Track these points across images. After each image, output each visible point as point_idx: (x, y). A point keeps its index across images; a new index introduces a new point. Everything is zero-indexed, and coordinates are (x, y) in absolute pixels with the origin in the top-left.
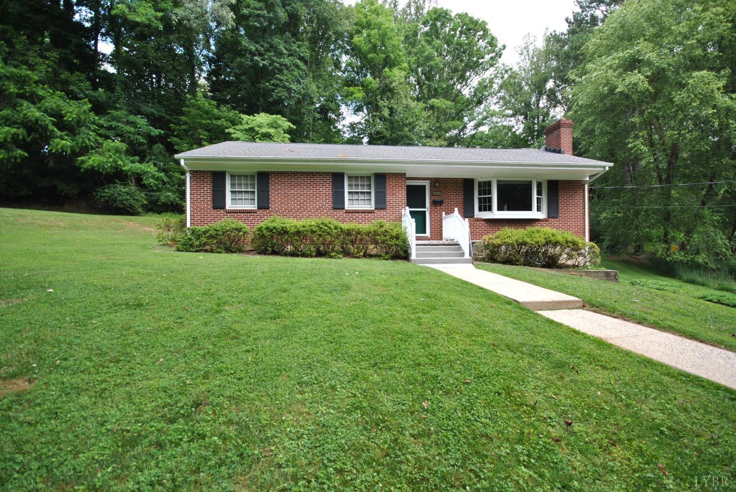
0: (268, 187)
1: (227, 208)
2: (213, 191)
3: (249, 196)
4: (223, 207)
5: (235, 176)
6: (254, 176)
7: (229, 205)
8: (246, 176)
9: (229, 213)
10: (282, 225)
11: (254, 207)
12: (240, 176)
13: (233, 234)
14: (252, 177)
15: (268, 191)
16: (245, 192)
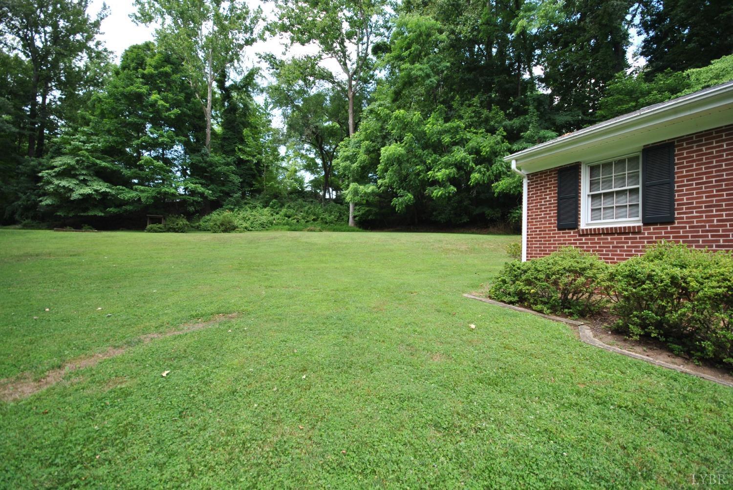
0: (671, 174)
1: (583, 226)
2: (560, 199)
3: (626, 200)
4: (575, 225)
5: (598, 167)
6: (637, 158)
7: (586, 221)
8: (620, 162)
9: (583, 235)
10: (677, 271)
11: (634, 221)
12: (607, 165)
13: (565, 280)
14: (633, 160)
15: (671, 184)
16: (618, 193)
